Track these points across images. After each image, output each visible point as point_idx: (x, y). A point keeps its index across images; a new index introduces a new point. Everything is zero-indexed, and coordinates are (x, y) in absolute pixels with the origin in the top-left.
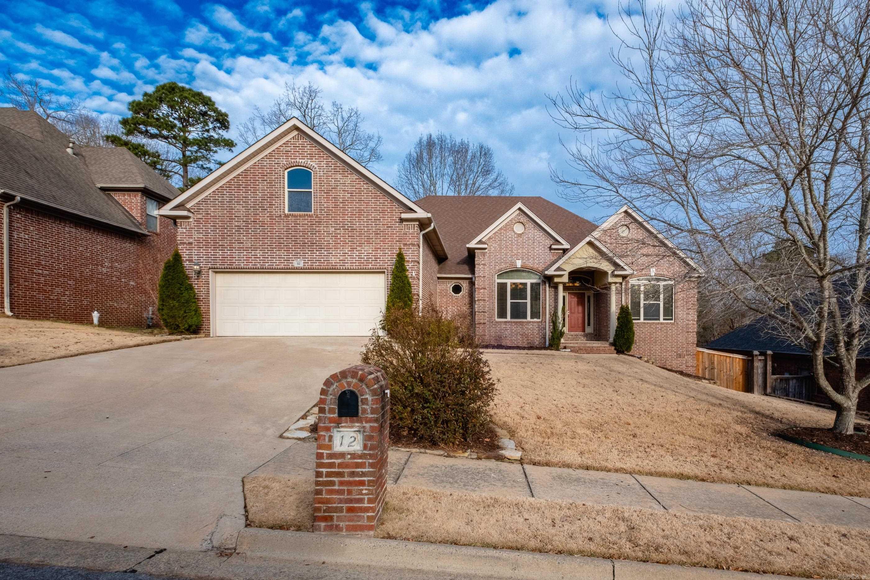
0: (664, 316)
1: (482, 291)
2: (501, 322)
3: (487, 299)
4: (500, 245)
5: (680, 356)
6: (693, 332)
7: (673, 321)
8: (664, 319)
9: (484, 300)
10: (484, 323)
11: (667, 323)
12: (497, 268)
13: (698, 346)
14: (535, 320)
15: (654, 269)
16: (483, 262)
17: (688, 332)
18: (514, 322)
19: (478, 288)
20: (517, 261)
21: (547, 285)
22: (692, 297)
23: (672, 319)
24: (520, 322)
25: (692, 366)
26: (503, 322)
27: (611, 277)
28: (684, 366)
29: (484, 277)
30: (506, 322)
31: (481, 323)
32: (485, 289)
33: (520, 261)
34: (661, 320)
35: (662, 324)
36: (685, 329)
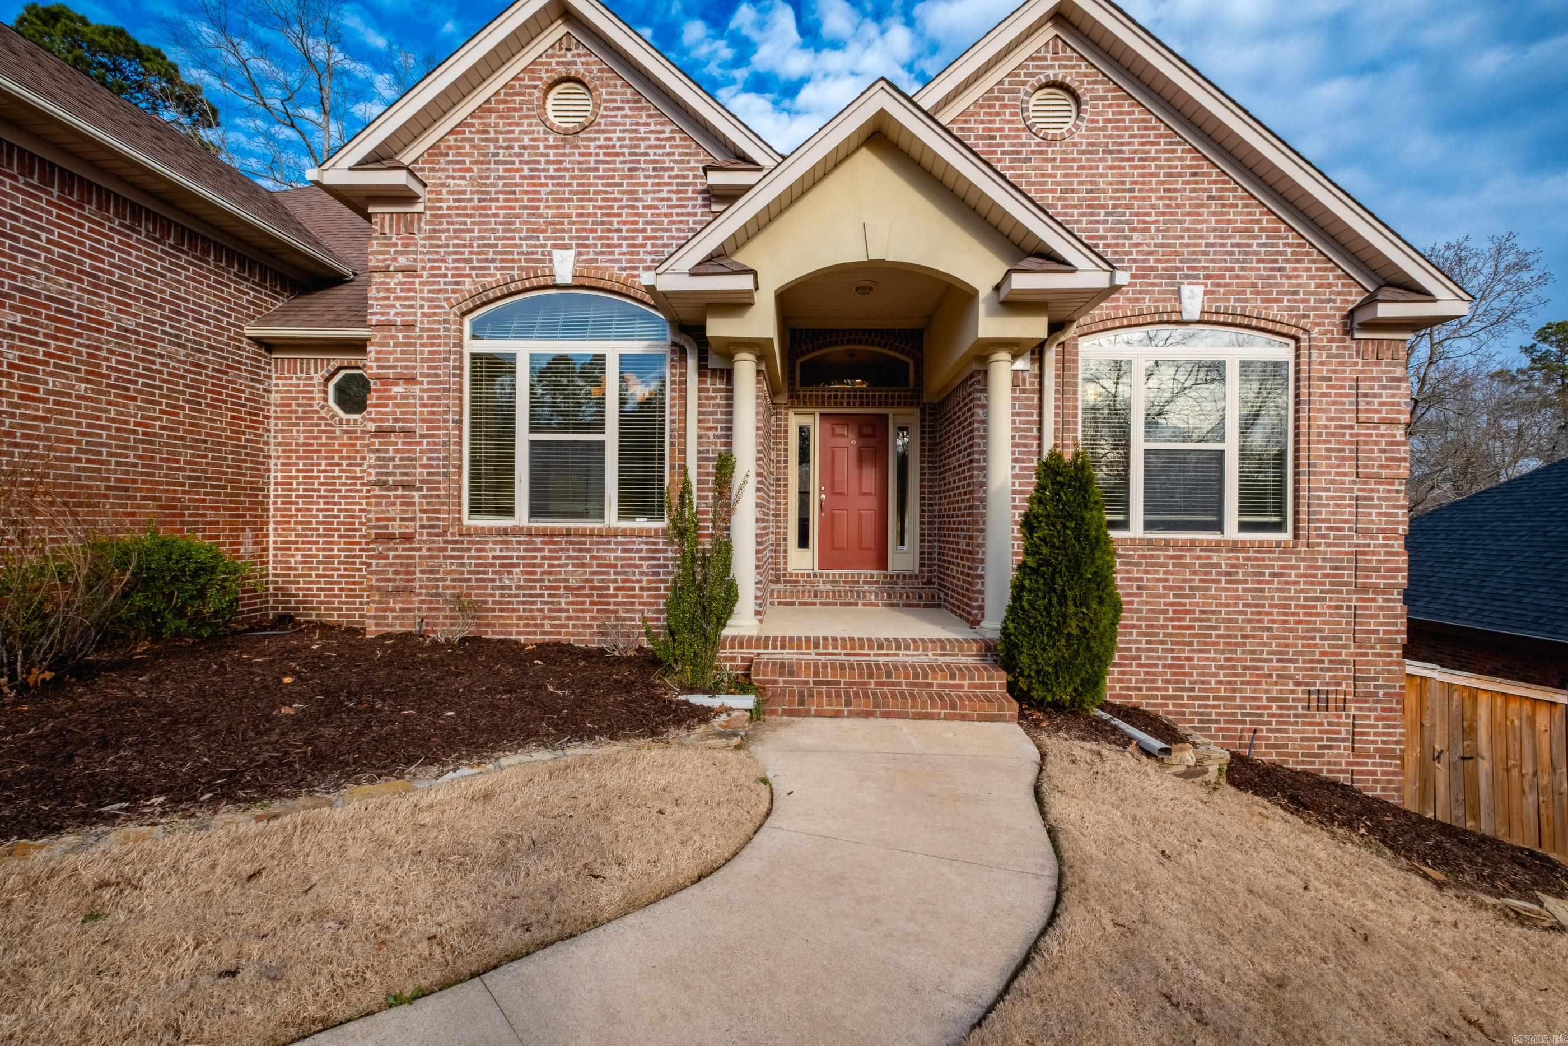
0: (1243, 510)
1: (398, 389)
2: (485, 533)
3: (420, 429)
4: (481, 183)
5: (1319, 699)
6: (1389, 588)
7: (1287, 536)
8: (1244, 527)
9: (408, 433)
10: (408, 538)
11: (1261, 547)
12: (468, 285)
13: (1410, 652)
14: (641, 523)
15: (1199, 290)
16: (402, 261)
17: (1364, 588)
18: (542, 533)
19: (378, 378)
20: (557, 254)
21: (692, 363)
22: (1383, 421)
23: (1279, 527)
24: (568, 532)
25: (1384, 753)
26: (490, 532)
27: (991, 313)
28: (1343, 749)
29: (409, 326)
30: (505, 532)
31: (391, 537)
32: (411, 380)
33: (570, 254)
34: (1231, 531)
35: (1234, 546)
36: (1347, 576)
